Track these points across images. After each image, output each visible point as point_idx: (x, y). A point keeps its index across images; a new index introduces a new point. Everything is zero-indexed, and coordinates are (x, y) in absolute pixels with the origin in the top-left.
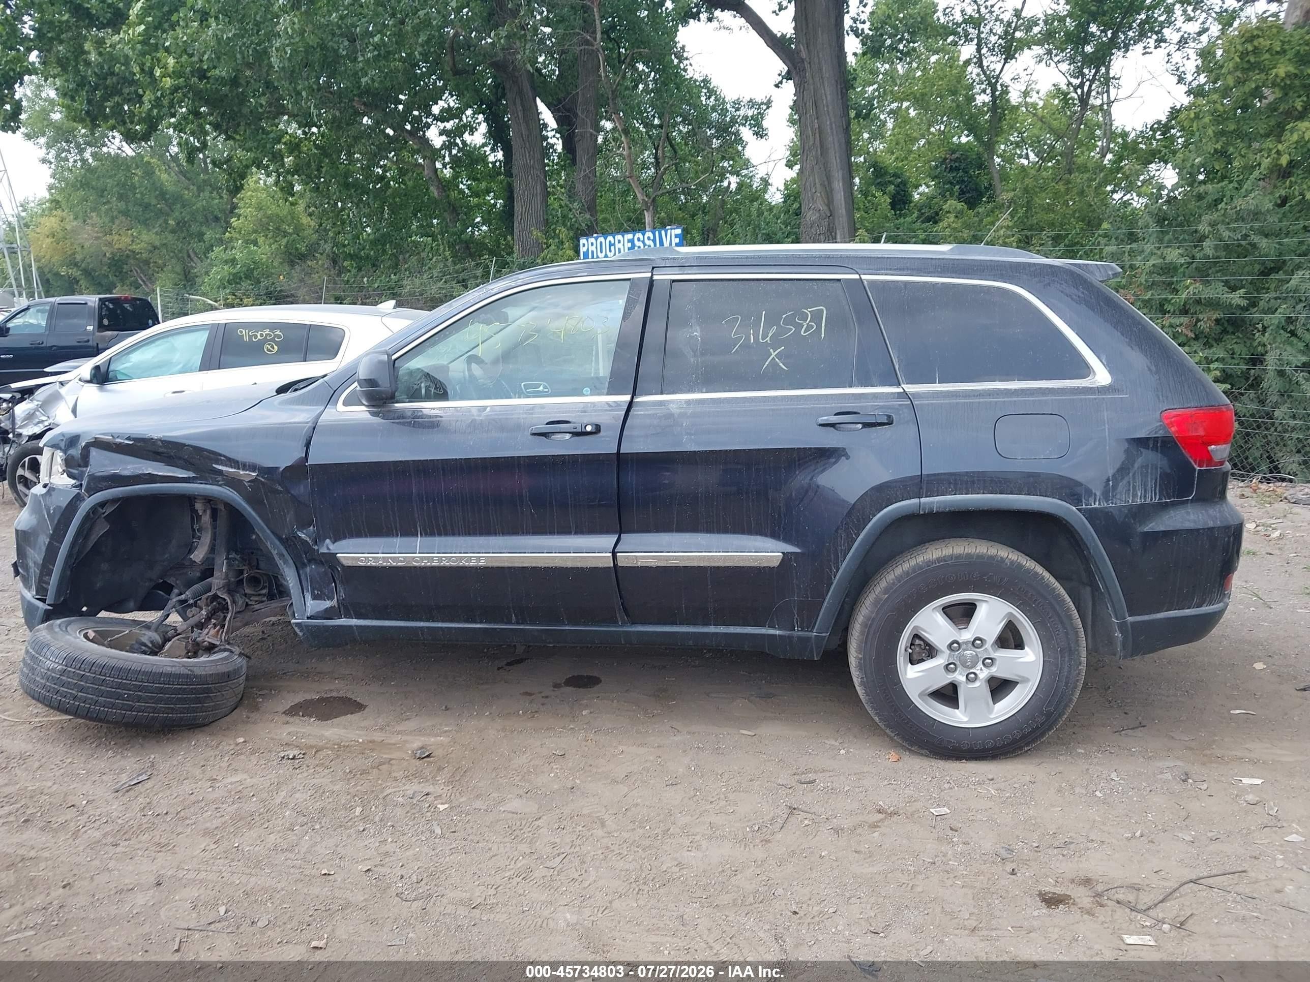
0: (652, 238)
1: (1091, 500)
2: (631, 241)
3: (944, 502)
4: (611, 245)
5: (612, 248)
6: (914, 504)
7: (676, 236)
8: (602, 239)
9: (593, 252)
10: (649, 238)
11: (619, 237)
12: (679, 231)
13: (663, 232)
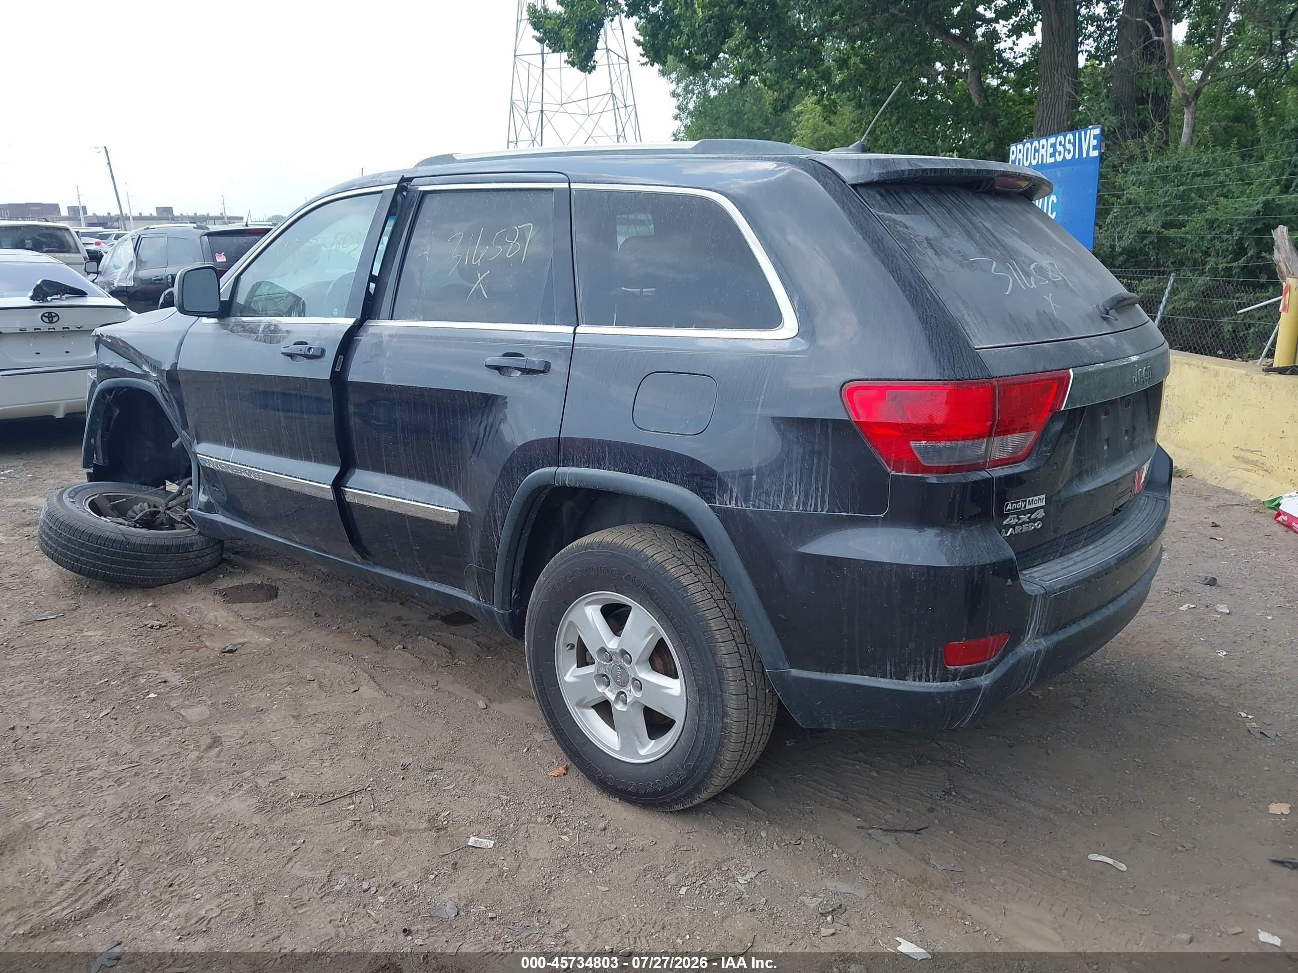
0: (1072, 141)
1: (727, 497)
2: (1053, 146)
3: (576, 475)
4: (1037, 151)
5: (1037, 154)
6: (551, 472)
7: (1095, 137)
8: (1028, 145)
9: (1019, 160)
10: (1069, 142)
11: (1043, 141)
12: (1097, 131)
13: (1083, 133)
